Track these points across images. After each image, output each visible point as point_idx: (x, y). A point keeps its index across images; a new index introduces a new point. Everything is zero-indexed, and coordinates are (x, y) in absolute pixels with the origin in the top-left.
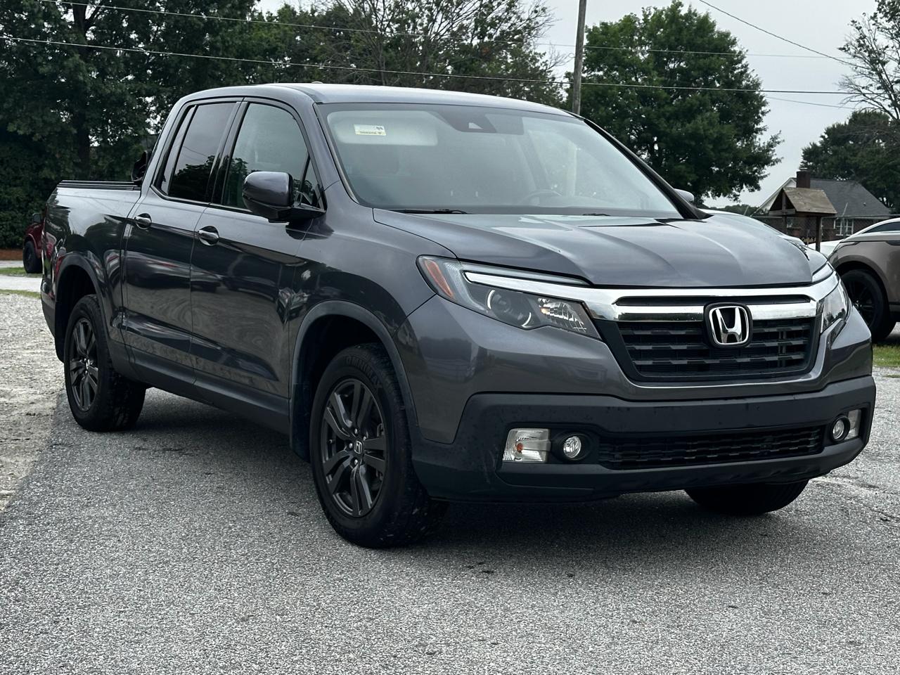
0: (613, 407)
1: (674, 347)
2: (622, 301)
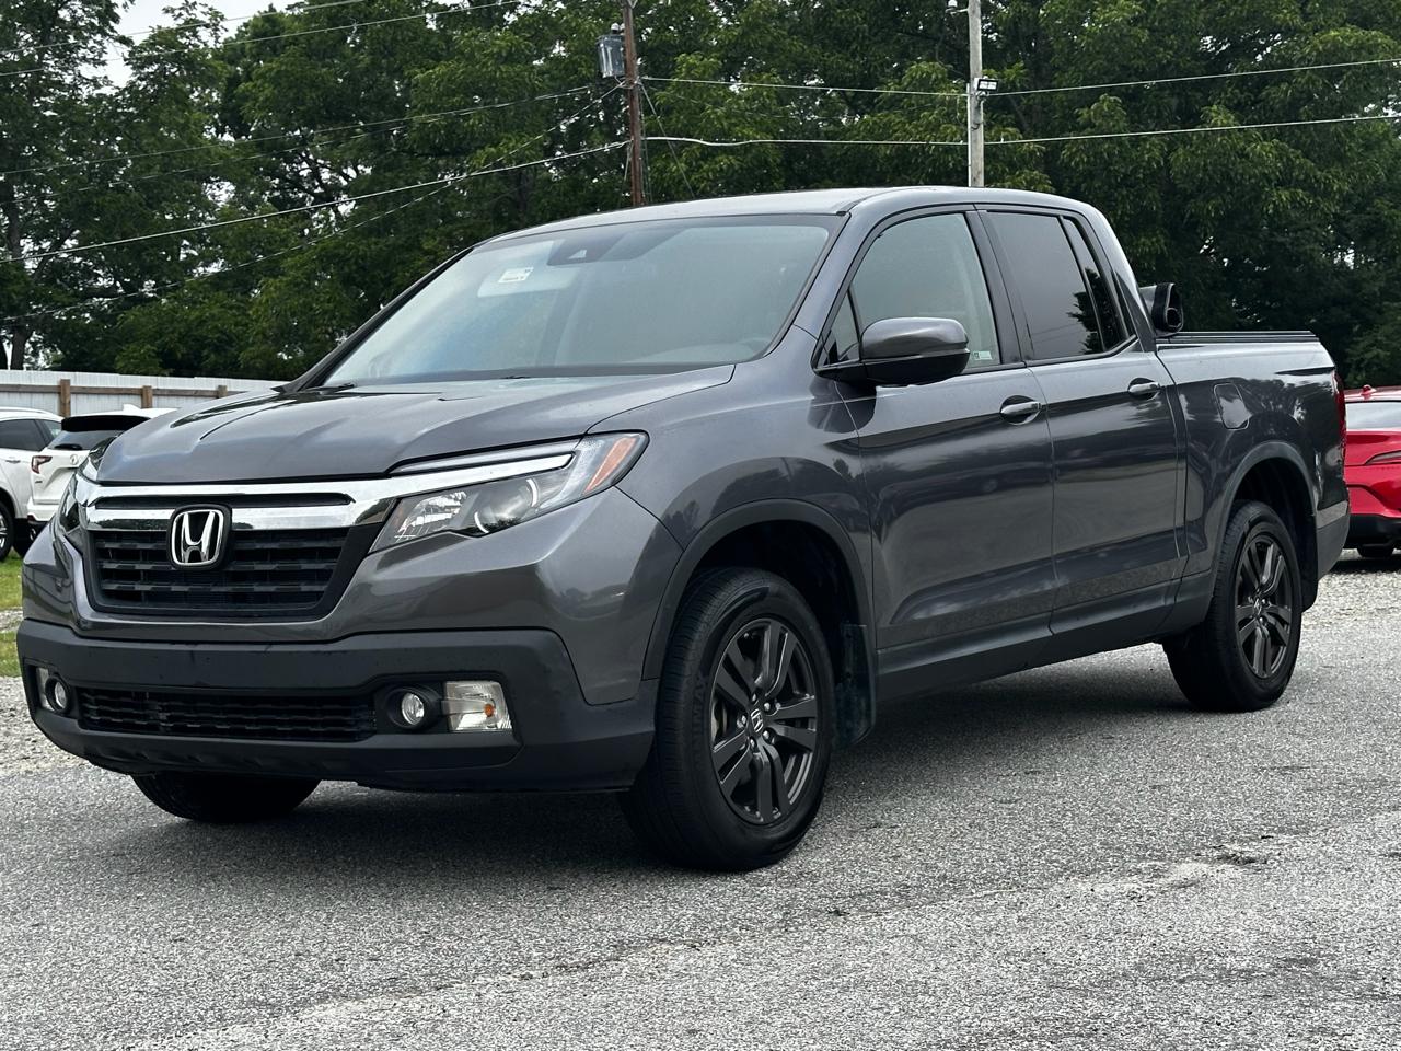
2: (103, 503)
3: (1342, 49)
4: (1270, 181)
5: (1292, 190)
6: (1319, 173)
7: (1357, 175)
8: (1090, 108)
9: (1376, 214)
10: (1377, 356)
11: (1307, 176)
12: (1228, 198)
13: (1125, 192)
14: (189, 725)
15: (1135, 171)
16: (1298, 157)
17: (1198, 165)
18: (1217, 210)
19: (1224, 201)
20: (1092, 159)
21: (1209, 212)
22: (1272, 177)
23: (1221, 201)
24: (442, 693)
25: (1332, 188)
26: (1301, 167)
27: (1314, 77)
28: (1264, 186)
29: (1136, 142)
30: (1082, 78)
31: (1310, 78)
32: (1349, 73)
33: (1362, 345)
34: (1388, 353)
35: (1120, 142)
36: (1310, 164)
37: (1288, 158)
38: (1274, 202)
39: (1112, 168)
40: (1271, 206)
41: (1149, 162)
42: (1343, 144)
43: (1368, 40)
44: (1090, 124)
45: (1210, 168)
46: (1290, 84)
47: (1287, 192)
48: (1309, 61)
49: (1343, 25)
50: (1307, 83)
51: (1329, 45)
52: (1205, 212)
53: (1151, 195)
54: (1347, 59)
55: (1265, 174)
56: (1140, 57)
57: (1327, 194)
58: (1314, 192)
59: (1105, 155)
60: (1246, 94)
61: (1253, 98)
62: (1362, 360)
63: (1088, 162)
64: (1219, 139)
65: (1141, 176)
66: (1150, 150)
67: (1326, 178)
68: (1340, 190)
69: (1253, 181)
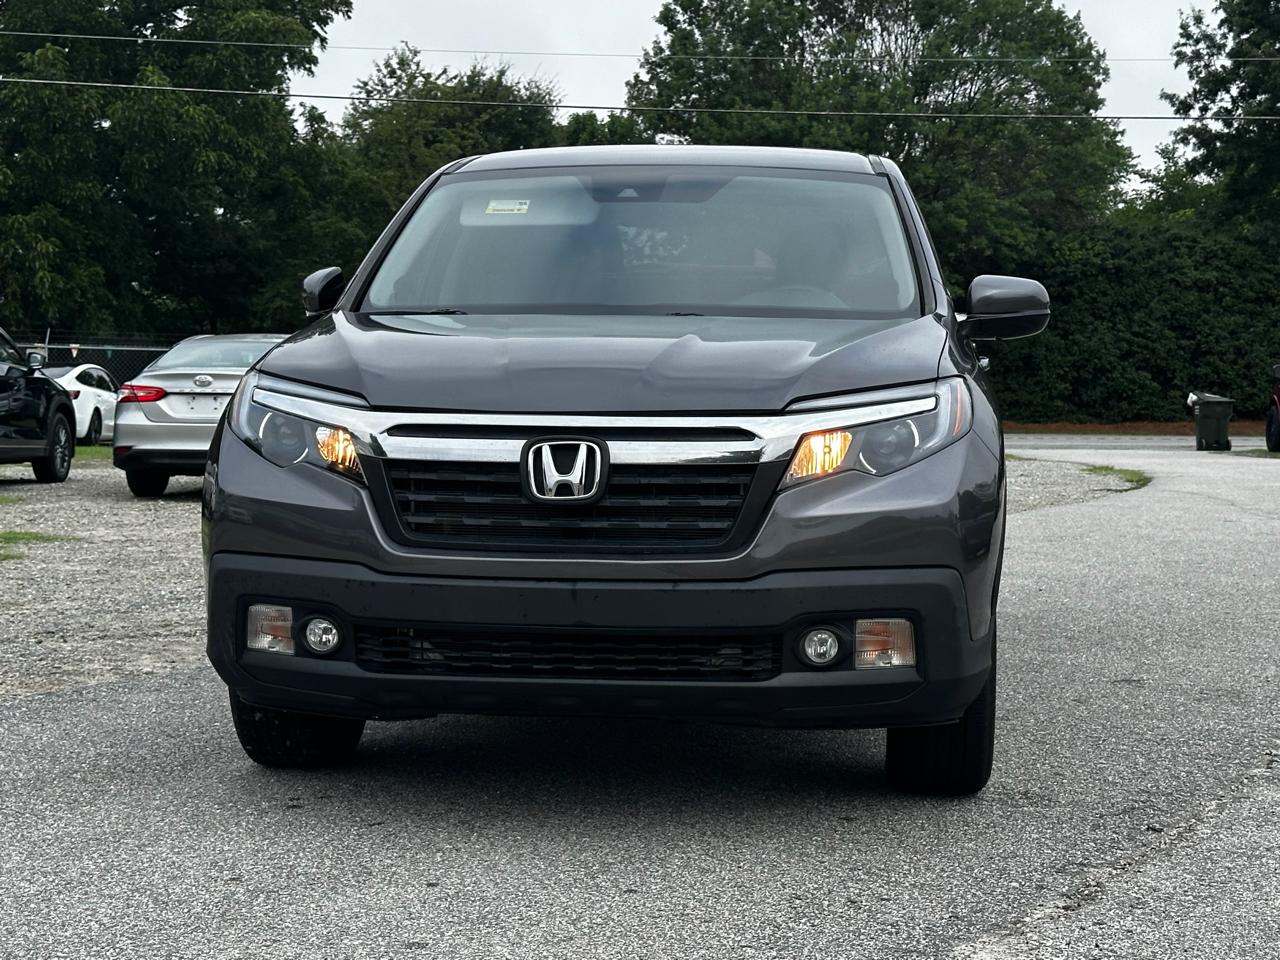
0: (354, 581)
1: (468, 499)
2: (397, 430)
3: (262, 30)
4: (199, 142)
5: (219, 152)
6: (240, 139)
7: (271, 144)
8: (33, 53)
9: (279, 179)
10: (280, 307)
11: (231, 141)
12: (162, 153)
13: (63, 138)
14: (535, 667)
15: (72, 119)
16: (222, 122)
17: (135, 119)
18: (150, 162)
19: (157, 155)
20: (32, 102)
21: (143, 164)
22: (201, 138)
23: (154, 155)
24: (852, 630)
25: (252, 155)
26: (225, 132)
27: (238, 52)
28: (194, 146)
29: (72, 91)
30: (19, 24)
31: (233, 52)
32: (268, 52)
33: (267, 295)
34: (291, 305)
35: (58, 89)
36: (234, 130)
37: (215, 123)
38: (203, 162)
39: (51, 113)
40: (201, 165)
41: (87, 112)
42: (260, 115)
43: (284, 25)
44: (29, 69)
45: (145, 123)
46: (215, 54)
47: (214, 154)
48: (232, 37)
49: (259, 8)
50: (230, 56)
51: (251, 24)
52: (139, 164)
53: (88, 143)
54: (265, 39)
55: (194, 135)
56: (76, 13)
57: (247, 157)
58: (236, 158)
59: (46, 100)
60: (172, 59)
61: (177, 63)
62: (268, 309)
63: (29, 105)
64: (156, 98)
65: (79, 124)
66: (87, 101)
67: (247, 145)
68: (258, 157)
69: (184, 139)
